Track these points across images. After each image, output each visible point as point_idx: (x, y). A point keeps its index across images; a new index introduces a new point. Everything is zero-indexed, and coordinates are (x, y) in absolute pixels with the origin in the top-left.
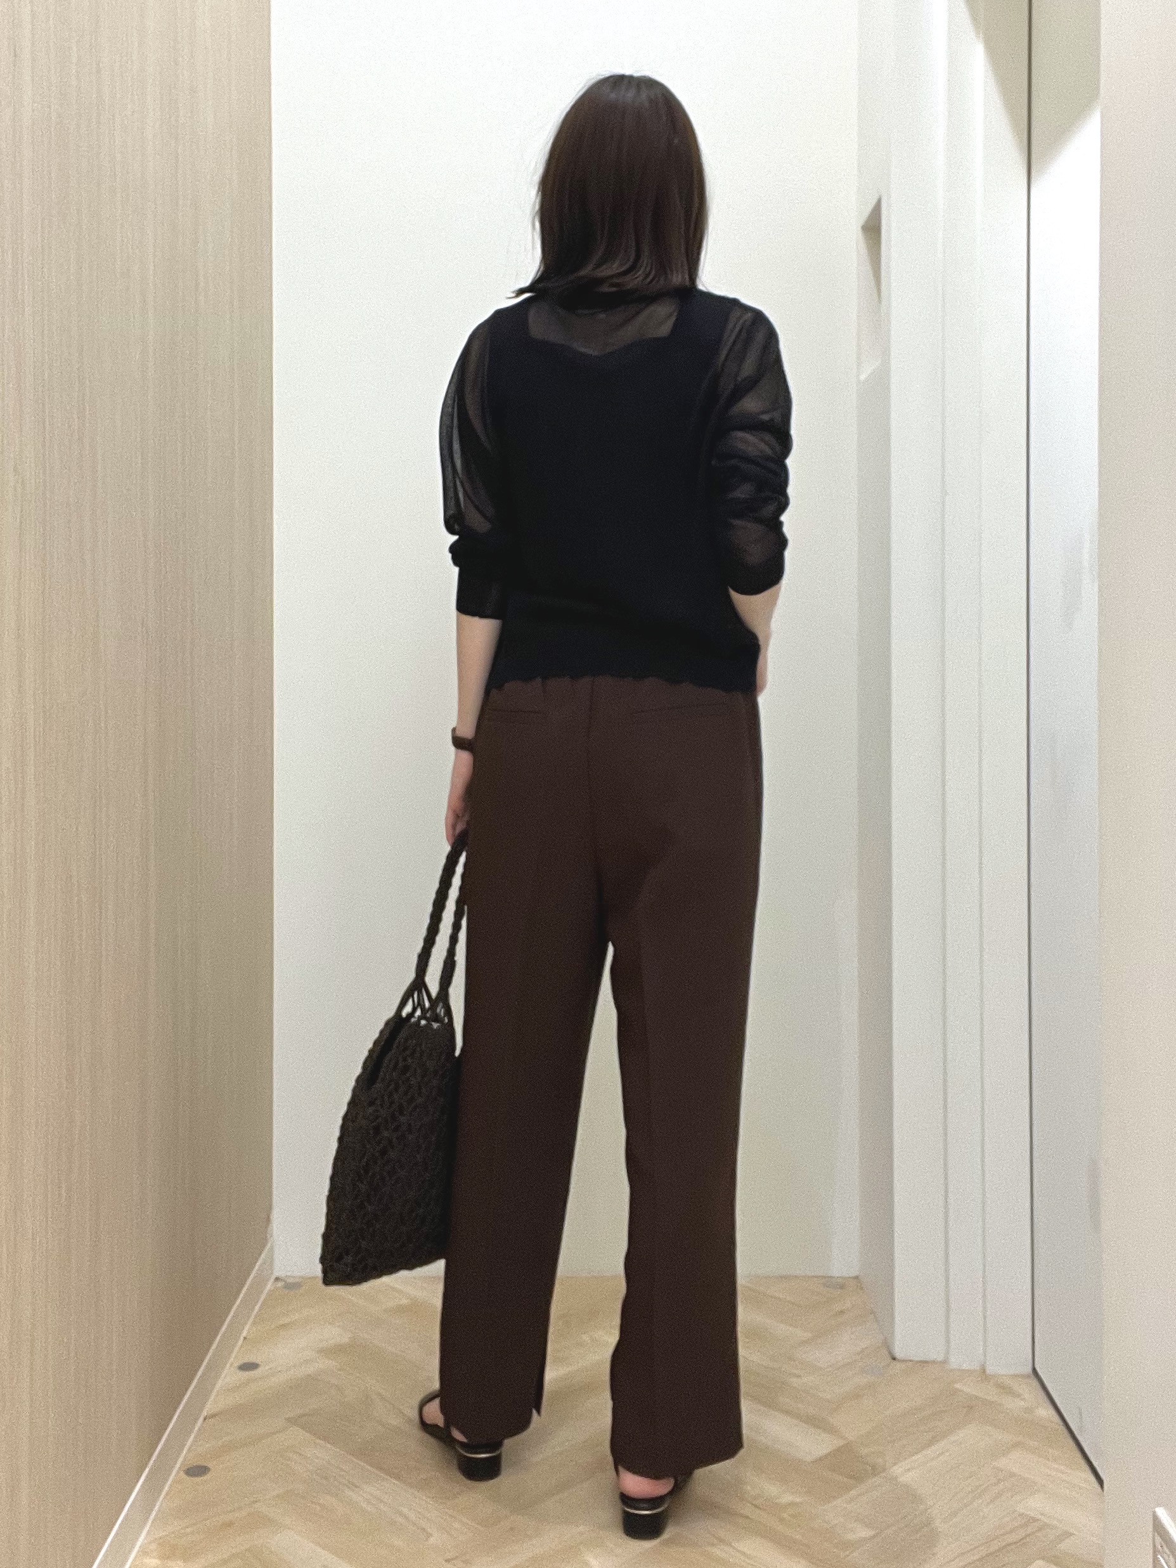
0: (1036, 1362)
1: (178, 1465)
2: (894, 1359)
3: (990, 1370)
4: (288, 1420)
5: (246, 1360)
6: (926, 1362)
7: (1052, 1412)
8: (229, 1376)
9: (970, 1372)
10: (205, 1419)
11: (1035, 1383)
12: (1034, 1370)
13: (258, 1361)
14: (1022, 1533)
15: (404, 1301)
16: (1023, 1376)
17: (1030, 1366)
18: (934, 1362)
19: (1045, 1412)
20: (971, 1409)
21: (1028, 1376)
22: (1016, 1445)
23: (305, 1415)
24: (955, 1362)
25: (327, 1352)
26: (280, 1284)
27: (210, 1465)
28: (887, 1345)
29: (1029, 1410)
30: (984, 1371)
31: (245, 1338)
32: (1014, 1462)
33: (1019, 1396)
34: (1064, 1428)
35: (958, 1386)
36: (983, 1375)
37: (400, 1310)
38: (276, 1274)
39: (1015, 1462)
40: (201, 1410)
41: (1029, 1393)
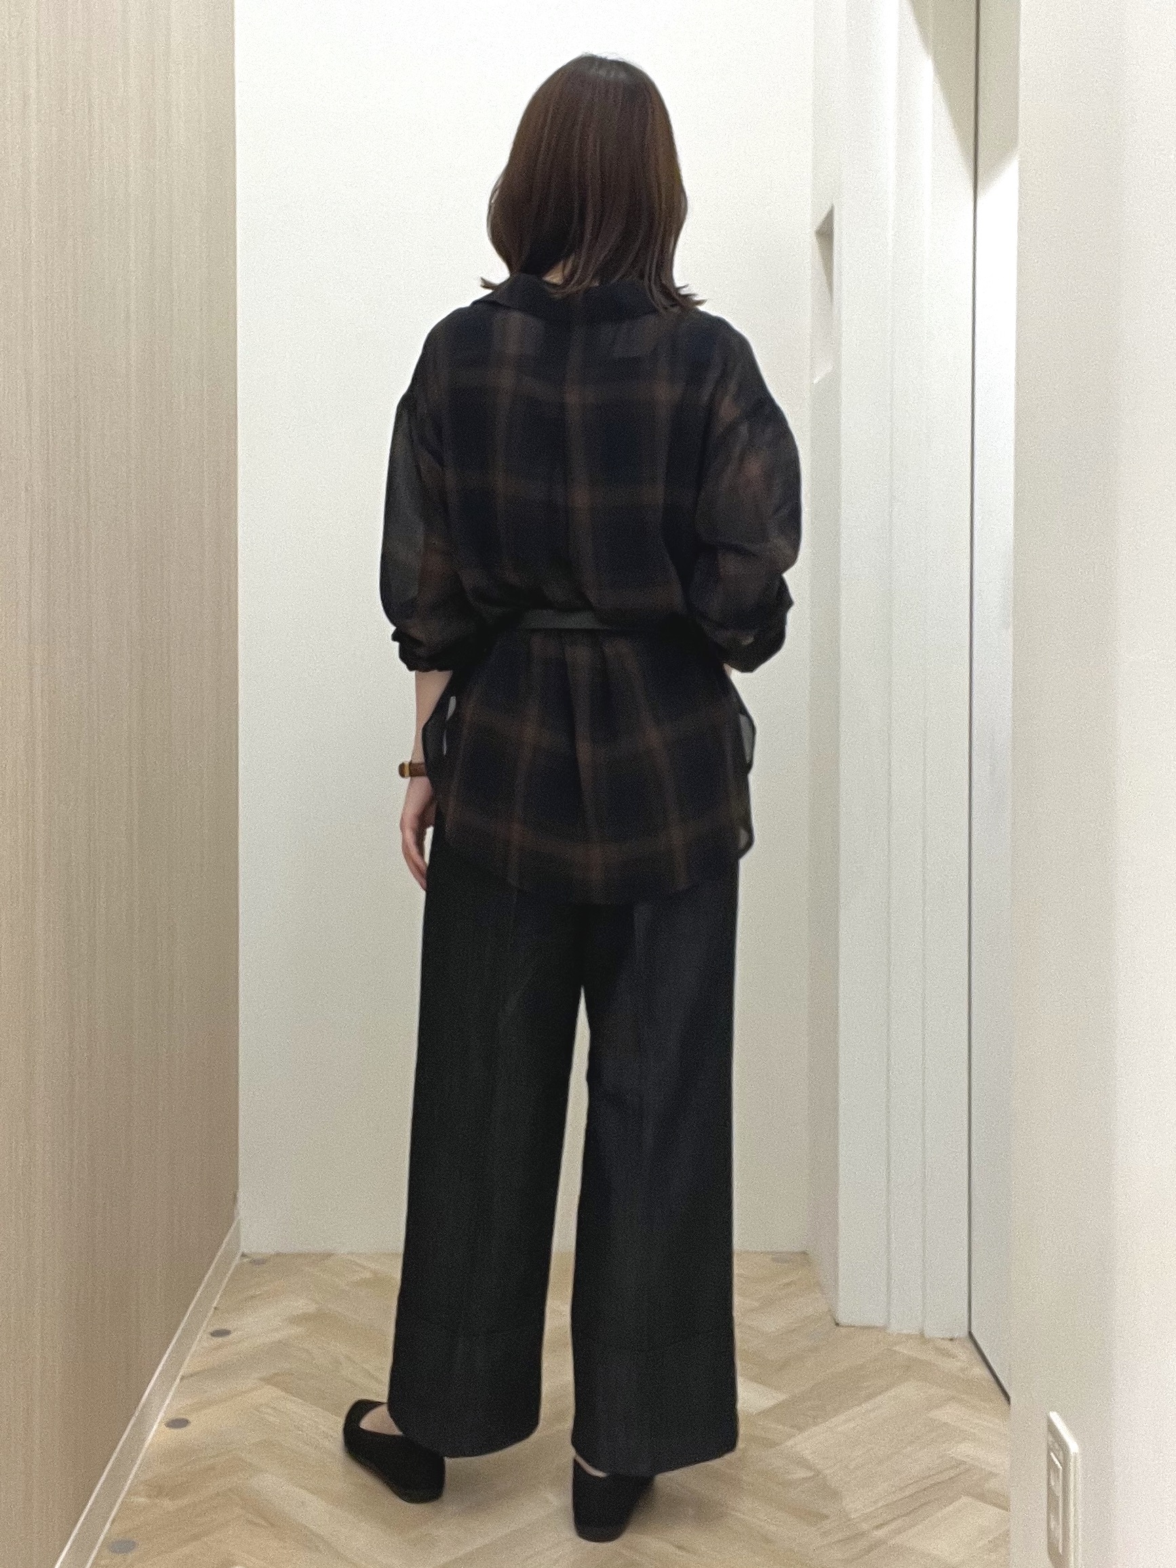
0: (972, 1328)
1: (158, 1420)
2: (837, 1324)
3: (929, 1333)
4: (262, 1379)
5: (217, 1327)
6: (868, 1328)
7: (985, 1373)
8: (202, 1341)
9: (909, 1336)
10: (182, 1378)
11: (970, 1345)
12: (970, 1334)
13: (228, 1329)
14: (952, 1473)
15: (368, 1275)
16: (960, 1339)
17: (966, 1330)
18: (874, 1327)
19: (980, 1371)
20: (910, 1368)
21: (964, 1340)
22: (952, 1399)
23: (277, 1374)
24: (894, 1328)
25: (296, 1320)
26: (245, 1260)
27: (190, 1419)
28: (832, 1313)
29: (962, 1370)
30: (922, 1335)
31: (215, 1308)
32: (946, 1414)
33: (952, 1357)
34: (995, 1386)
35: (897, 1348)
36: (922, 1338)
37: (365, 1283)
38: (244, 1248)
39: (948, 1414)
40: (178, 1372)
41: (964, 1356)
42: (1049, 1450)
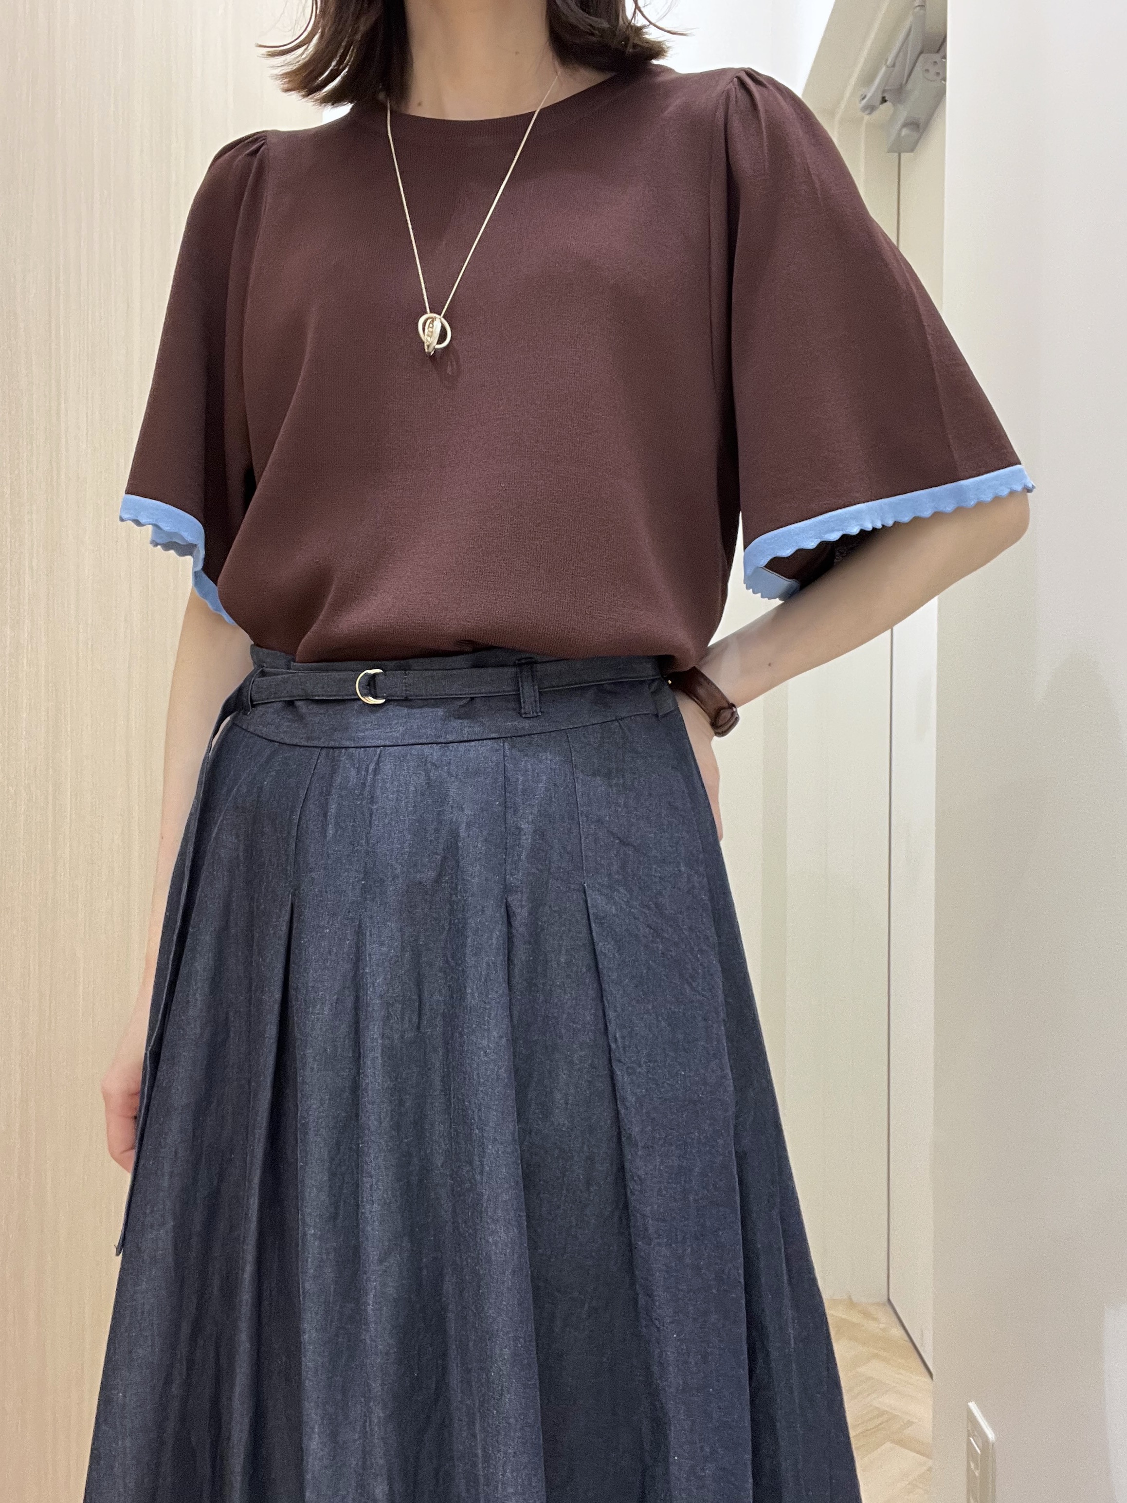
0: (890, 1294)
3: (854, 1299)
7: (902, 1331)
9: (841, 1301)
11: (888, 1308)
12: (889, 1300)
14: (877, 1421)
16: (880, 1304)
17: (886, 1298)
19: (897, 1332)
21: (884, 1305)
22: (875, 1356)
29: (883, 1330)
30: (851, 1300)
32: (874, 1369)
33: (875, 1319)
34: (910, 1345)
36: (851, 1304)
39: (872, 1369)
41: (885, 1318)
42: (969, 1436)
